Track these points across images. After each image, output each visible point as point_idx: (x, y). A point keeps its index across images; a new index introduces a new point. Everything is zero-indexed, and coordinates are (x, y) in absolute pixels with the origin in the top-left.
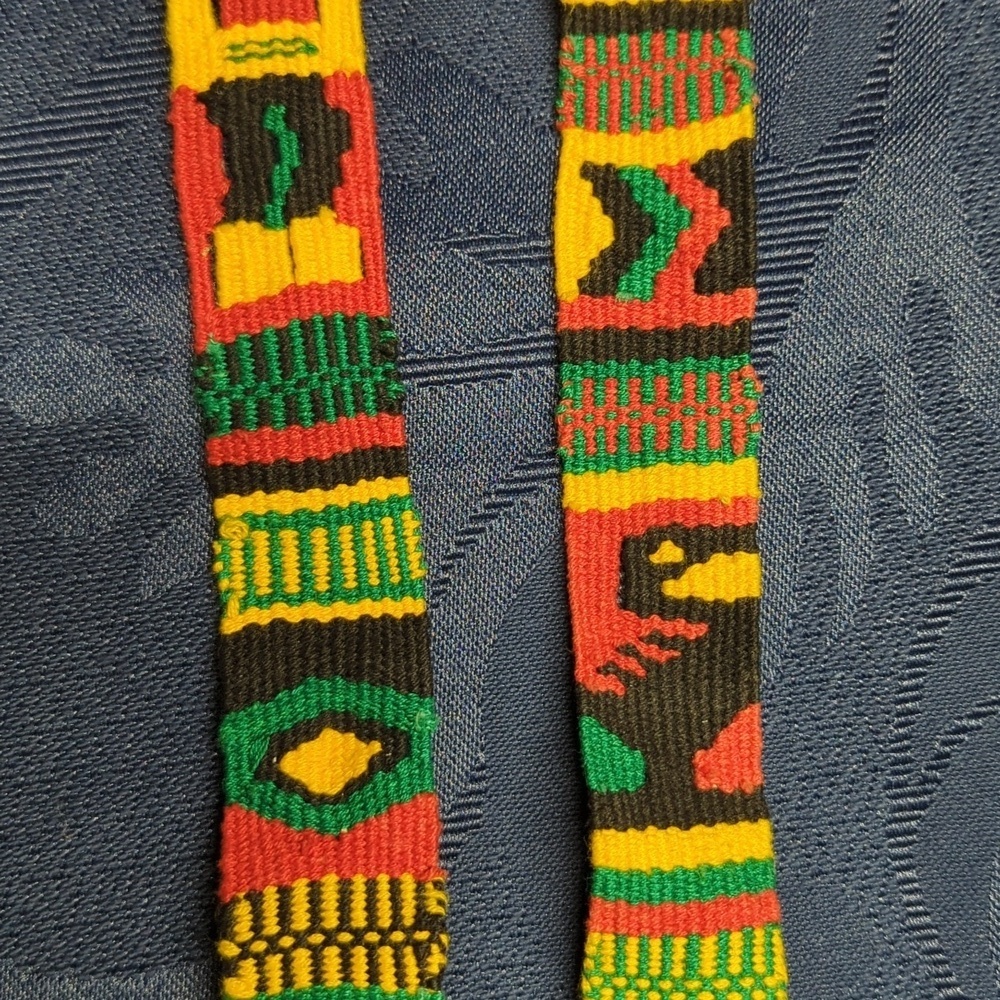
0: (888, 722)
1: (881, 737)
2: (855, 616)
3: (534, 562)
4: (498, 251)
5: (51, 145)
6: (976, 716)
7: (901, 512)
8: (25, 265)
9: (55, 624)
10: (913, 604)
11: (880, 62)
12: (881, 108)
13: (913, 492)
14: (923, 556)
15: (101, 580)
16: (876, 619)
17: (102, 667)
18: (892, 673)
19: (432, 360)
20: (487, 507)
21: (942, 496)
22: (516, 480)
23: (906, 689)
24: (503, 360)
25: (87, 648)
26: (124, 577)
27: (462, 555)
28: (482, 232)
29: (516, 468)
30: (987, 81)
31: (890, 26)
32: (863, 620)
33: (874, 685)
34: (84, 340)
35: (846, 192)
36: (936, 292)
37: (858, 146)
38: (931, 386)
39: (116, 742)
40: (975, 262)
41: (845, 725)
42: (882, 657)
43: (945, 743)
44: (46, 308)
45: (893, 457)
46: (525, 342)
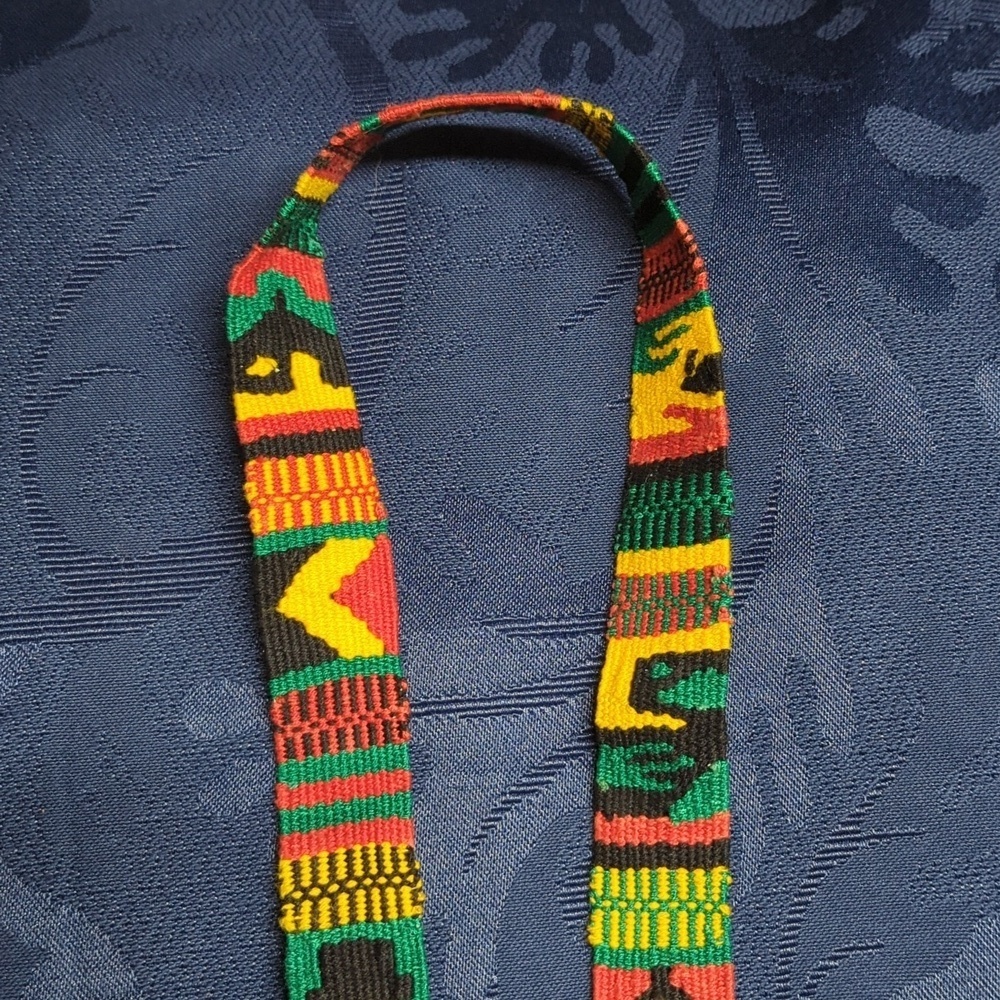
0: (774, 961)
1: (770, 971)
2: (752, 885)
3: (534, 842)
4: (516, 629)
5: (222, 550)
6: (835, 958)
7: (783, 815)
8: (201, 630)
9: (209, 876)
10: (791, 879)
11: (769, 512)
12: (769, 543)
13: (791, 800)
14: (798, 845)
15: (240, 847)
16: (766, 889)
17: (238, 907)
18: (777, 926)
19: (469, 701)
20: (503, 803)
21: (811, 804)
22: (524, 785)
23: (787, 938)
24: (517, 701)
25: (228, 894)
26: (256, 845)
27: (486, 836)
28: (505, 615)
29: (524, 776)
30: (839, 528)
31: (775, 490)
32: (757, 889)
33: (765, 935)
34: (237, 682)
35: (746, 597)
36: (806, 666)
37: (754, 567)
38: (803, 729)
39: (245, 960)
40: (832, 647)
41: (745, 962)
42: (770, 915)
43: (812, 978)
44: (213, 659)
45: (779, 776)
46: (532, 689)
